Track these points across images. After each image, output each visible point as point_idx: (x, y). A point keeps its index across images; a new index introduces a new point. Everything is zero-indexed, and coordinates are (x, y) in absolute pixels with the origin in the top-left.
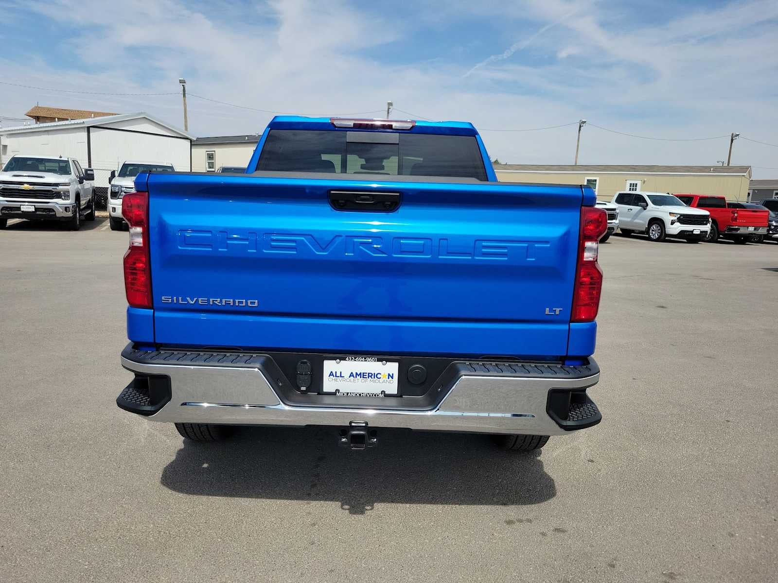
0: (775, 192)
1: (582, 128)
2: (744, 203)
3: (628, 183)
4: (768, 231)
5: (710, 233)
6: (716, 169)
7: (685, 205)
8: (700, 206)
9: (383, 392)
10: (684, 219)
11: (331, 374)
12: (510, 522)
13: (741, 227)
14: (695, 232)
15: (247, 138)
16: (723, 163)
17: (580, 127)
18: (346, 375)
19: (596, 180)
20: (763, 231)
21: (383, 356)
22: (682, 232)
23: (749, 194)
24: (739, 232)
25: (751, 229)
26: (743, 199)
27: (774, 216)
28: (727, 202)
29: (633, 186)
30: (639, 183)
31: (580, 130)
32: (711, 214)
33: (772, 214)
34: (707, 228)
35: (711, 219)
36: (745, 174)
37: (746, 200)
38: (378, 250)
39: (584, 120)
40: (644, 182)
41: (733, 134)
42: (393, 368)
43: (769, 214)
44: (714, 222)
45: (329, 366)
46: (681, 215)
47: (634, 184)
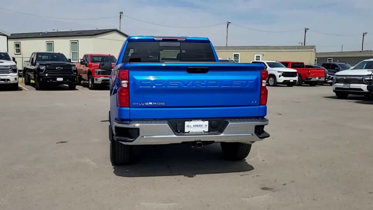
0: (328, 59)
1: (229, 26)
2: (313, 65)
3: (255, 55)
4: (325, 79)
5: (298, 81)
6: (298, 48)
7: (285, 67)
8: (292, 67)
9: (204, 131)
10: (285, 74)
11: (187, 126)
12: (242, 175)
13: (312, 78)
14: (291, 81)
15: (41, 34)
16: (302, 43)
17: (228, 25)
18: (192, 126)
19: (238, 55)
20: (323, 79)
21: (203, 119)
22: (285, 81)
23: (315, 60)
24: (311, 80)
25: (317, 78)
26: (313, 63)
27: (327, 71)
28: (305, 65)
29: (258, 58)
30: (261, 56)
31: (228, 27)
32: (298, 71)
33: (326, 70)
34: (296, 78)
35: (298, 74)
36: (313, 50)
37: (314, 64)
38: (203, 85)
39: (229, 21)
40: (263, 55)
41: (305, 29)
42: (207, 123)
43: (325, 70)
44: (300, 76)
45: (187, 123)
46: (284, 72)
47: (258, 56)
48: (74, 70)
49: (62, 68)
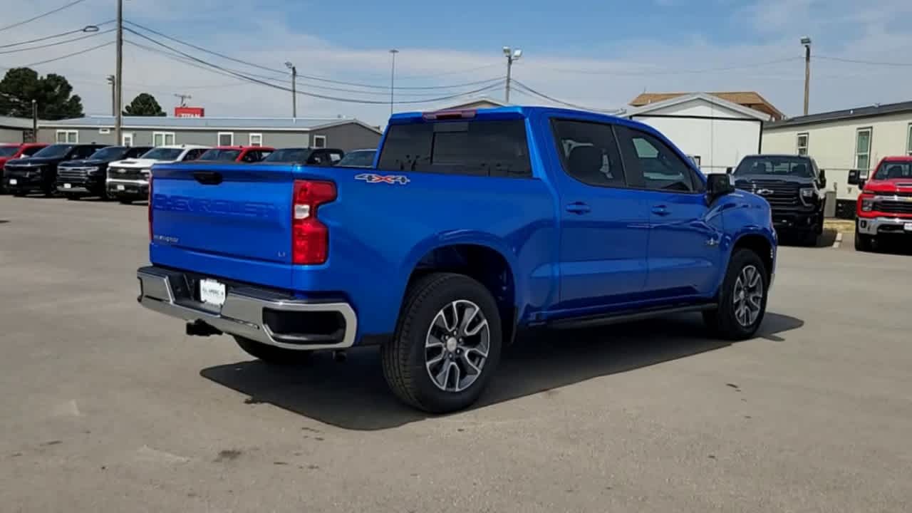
15: (852, 112)
48: (805, 198)
49: (772, 192)
